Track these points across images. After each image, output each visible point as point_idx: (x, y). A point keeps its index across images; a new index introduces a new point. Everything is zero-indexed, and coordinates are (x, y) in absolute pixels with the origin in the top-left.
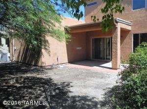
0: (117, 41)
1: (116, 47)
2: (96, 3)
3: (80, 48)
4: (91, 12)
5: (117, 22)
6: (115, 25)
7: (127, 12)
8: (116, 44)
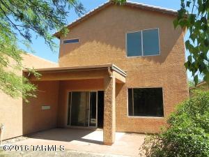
0: (111, 98)
1: (111, 107)
2: (77, 40)
3: (48, 107)
4: (69, 53)
5: (112, 70)
6: (109, 75)
7: (120, 59)
8: (111, 102)
